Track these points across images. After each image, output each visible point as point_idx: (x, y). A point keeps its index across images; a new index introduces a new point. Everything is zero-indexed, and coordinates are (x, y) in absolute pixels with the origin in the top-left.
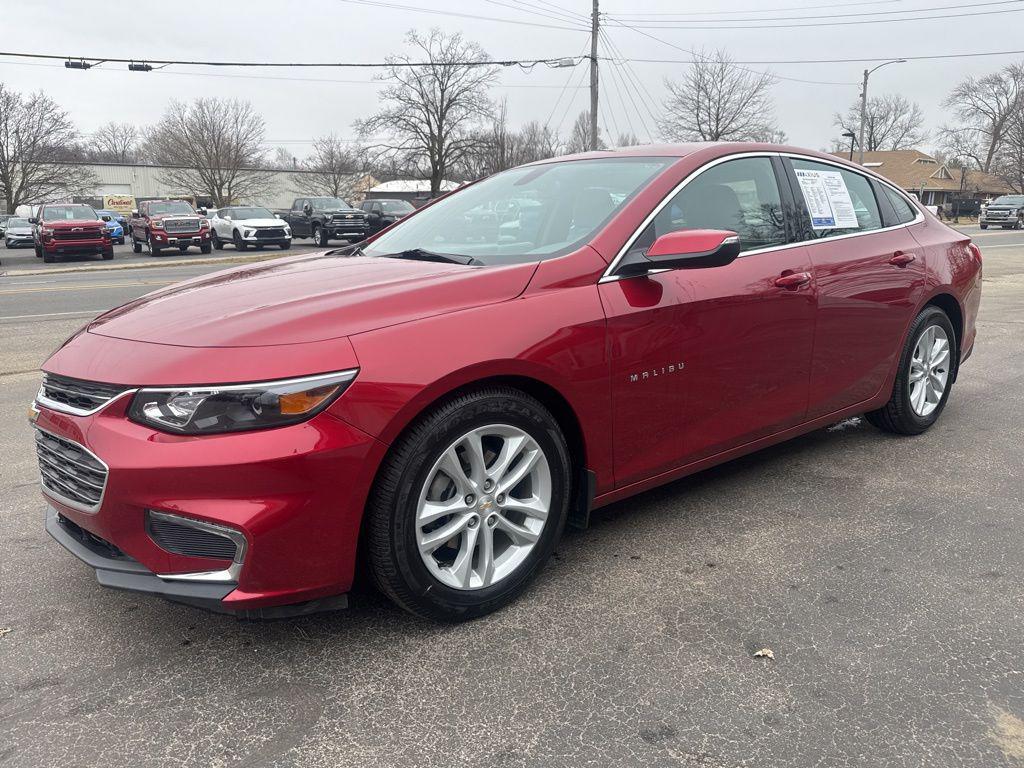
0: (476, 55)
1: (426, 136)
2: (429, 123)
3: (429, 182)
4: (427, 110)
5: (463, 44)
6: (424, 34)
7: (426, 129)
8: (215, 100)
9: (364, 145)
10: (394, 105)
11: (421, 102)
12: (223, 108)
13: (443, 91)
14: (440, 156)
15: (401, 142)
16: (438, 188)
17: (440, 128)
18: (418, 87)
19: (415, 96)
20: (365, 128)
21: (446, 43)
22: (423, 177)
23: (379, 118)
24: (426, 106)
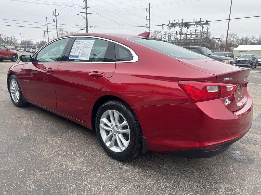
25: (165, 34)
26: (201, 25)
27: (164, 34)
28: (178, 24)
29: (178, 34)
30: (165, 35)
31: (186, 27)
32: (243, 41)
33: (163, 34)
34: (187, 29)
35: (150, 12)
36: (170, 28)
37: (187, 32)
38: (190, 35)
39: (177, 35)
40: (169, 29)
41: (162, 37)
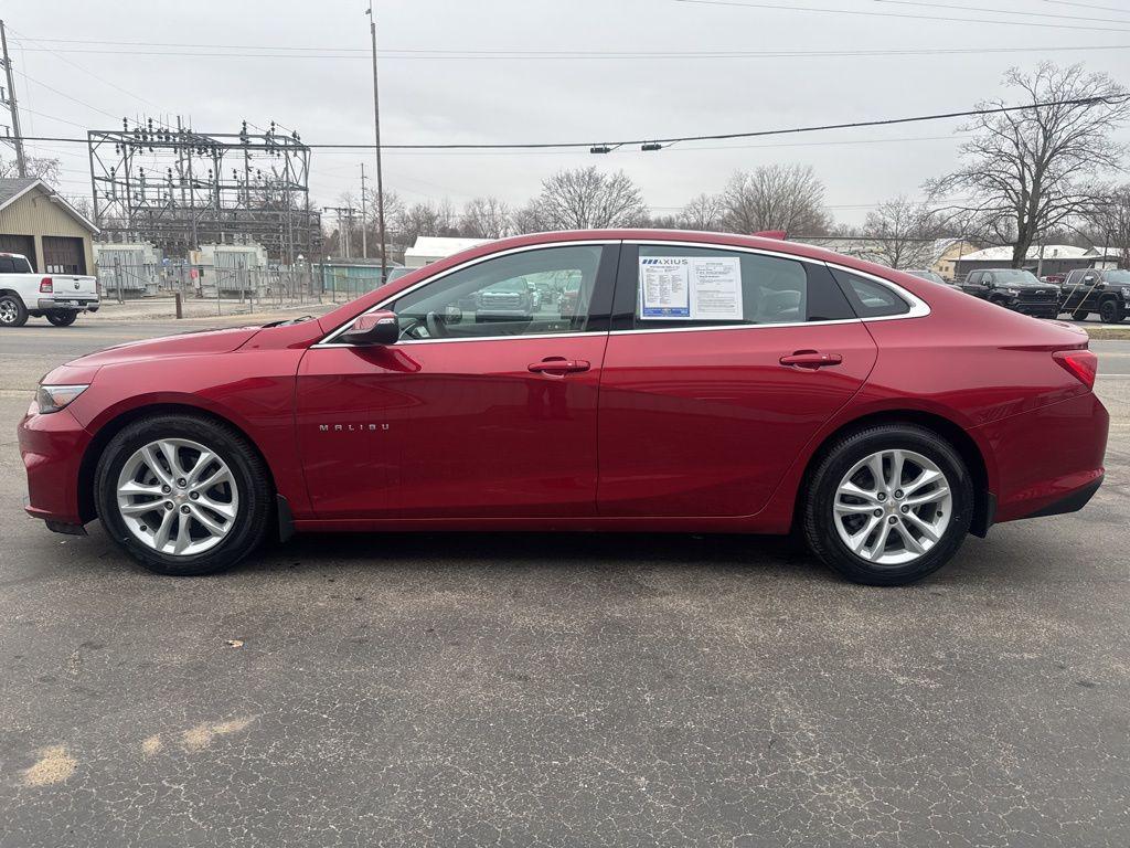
0: (1100, 90)
1: (1016, 194)
2: (1022, 179)
3: (1012, 248)
4: (1022, 162)
5: (1085, 77)
6: (1028, 70)
7: (1017, 185)
8: (776, 167)
9: (931, 208)
10: (979, 159)
11: (1015, 153)
12: (784, 175)
13: (1046, 138)
14: (1032, 217)
15: (982, 202)
16: (1024, 255)
17: (1037, 183)
18: (1014, 137)
19: (1007, 147)
20: (938, 187)
21: (1057, 78)
22: (1004, 242)
23: (957, 176)
24: (1021, 158)
25: (112, 180)
26: (276, 152)
27: (107, 180)
28: (166, 140)
29: (176, 183)
30: (109, 185)
31: (210, 153)
32: (419, 224)
33: (99, 178)
34: (216, 162)
35: (13, 65)
36: (128, 153)
37: (217, 175)
38: (236, 191)
39: (174, 186)
40: (125, 158)
41: (95, 192)
